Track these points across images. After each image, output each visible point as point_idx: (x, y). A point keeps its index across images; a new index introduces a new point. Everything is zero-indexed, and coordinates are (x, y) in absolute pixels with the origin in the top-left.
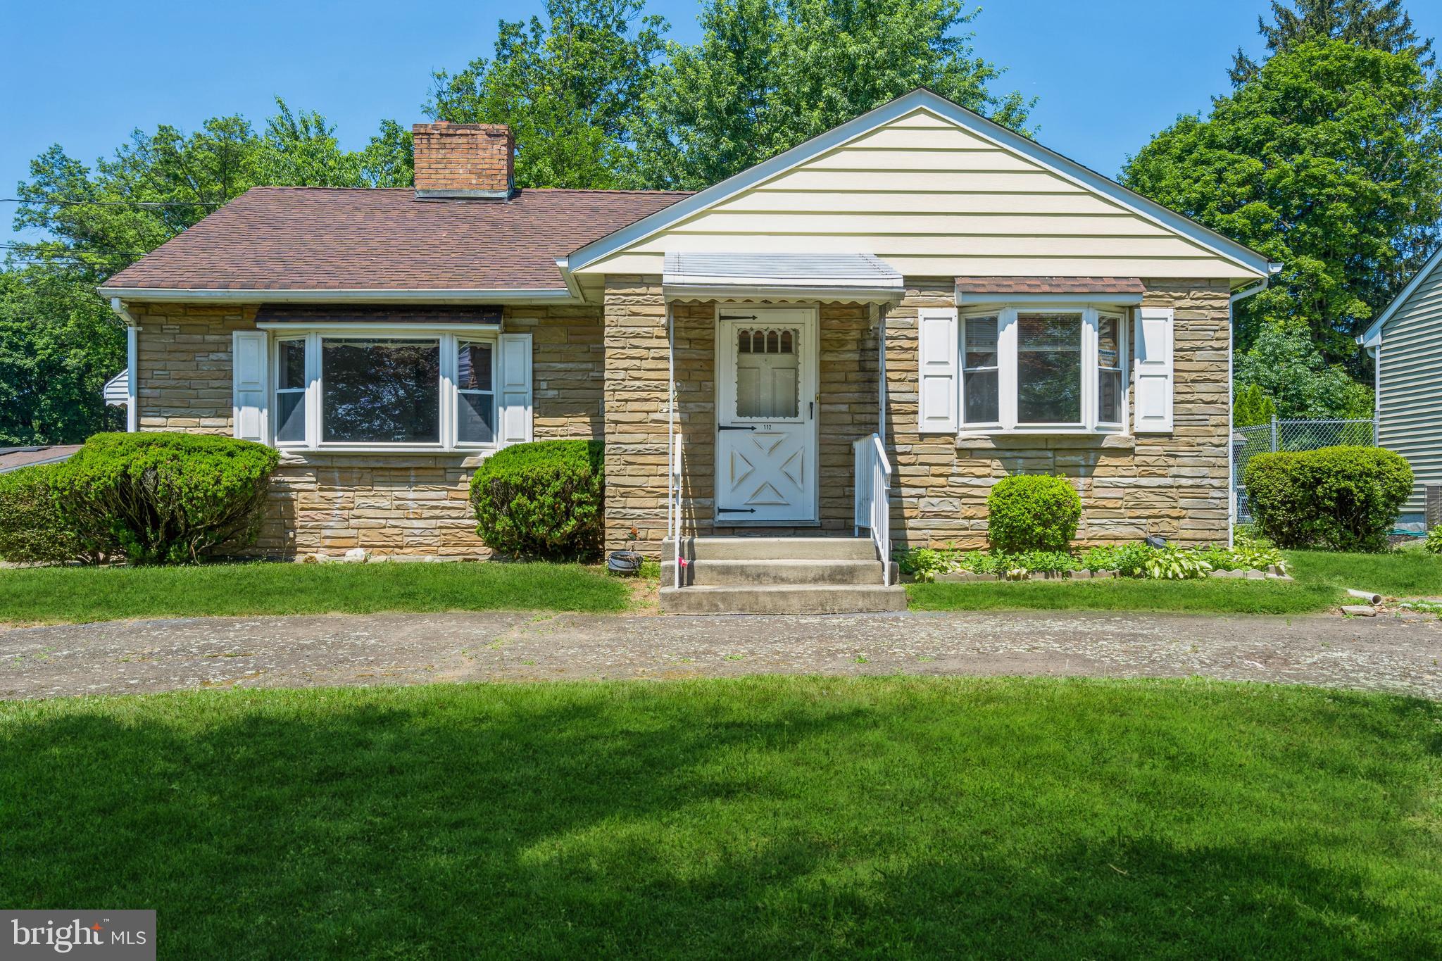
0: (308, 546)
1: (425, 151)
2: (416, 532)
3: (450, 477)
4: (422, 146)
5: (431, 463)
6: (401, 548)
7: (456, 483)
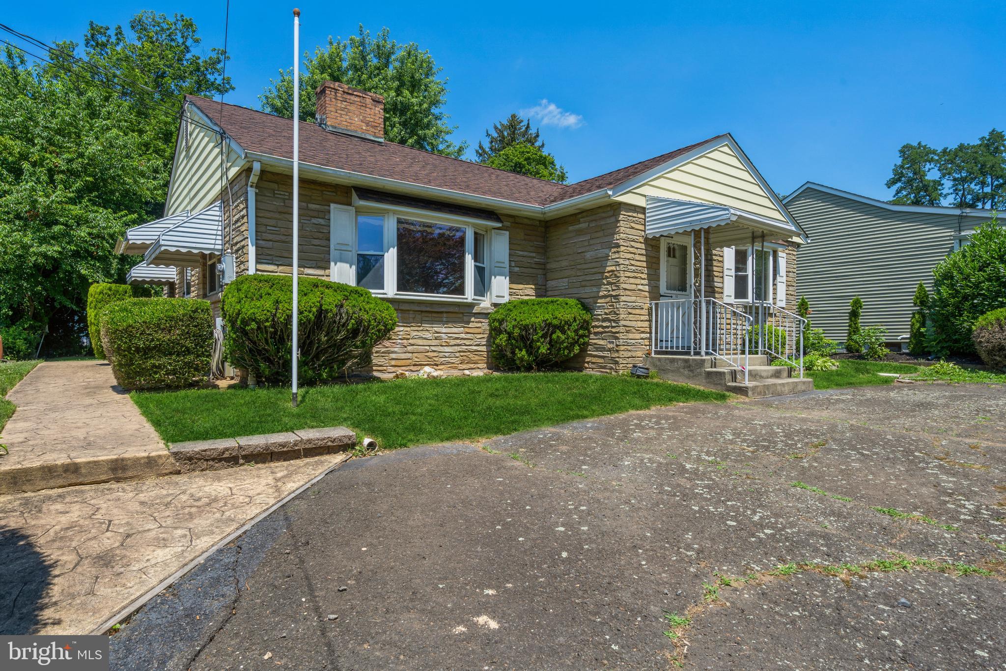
0: (381, 366)
1: (333, 100)
2: (447, 354)
3: (465, 319)
4: (331, 96)
5: (456, 309)
6: (437, 365)
7: (468, 322)
